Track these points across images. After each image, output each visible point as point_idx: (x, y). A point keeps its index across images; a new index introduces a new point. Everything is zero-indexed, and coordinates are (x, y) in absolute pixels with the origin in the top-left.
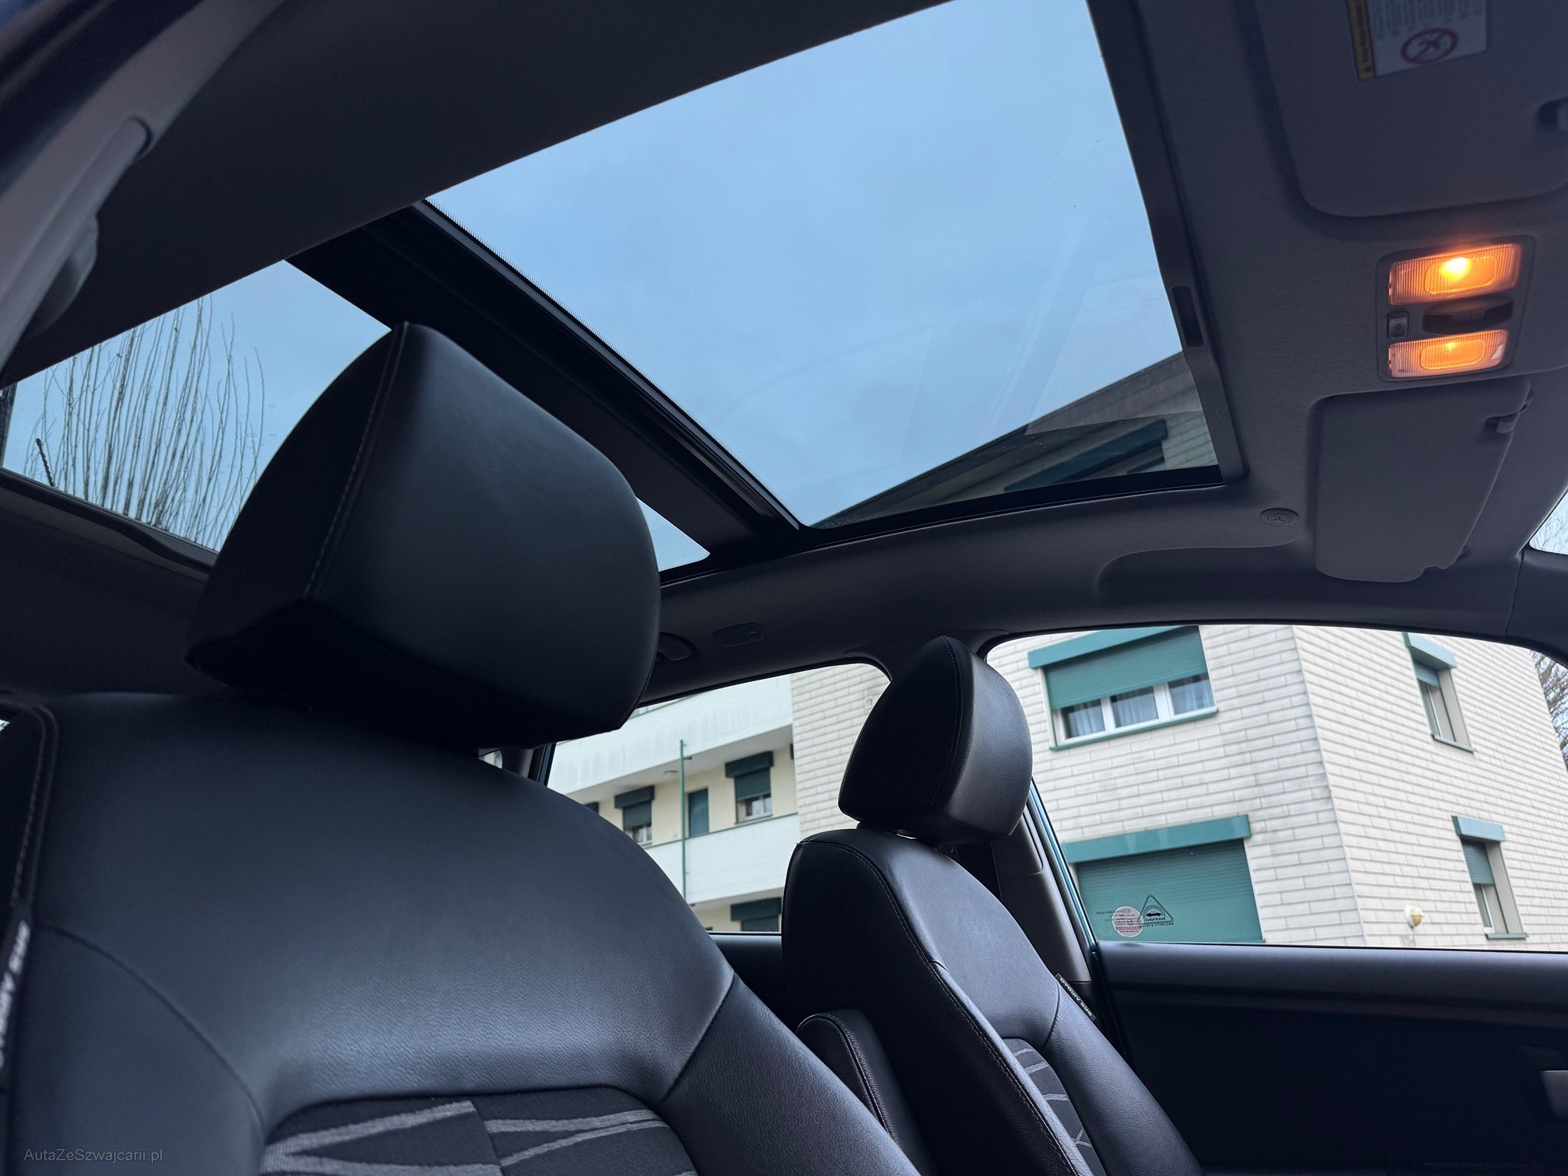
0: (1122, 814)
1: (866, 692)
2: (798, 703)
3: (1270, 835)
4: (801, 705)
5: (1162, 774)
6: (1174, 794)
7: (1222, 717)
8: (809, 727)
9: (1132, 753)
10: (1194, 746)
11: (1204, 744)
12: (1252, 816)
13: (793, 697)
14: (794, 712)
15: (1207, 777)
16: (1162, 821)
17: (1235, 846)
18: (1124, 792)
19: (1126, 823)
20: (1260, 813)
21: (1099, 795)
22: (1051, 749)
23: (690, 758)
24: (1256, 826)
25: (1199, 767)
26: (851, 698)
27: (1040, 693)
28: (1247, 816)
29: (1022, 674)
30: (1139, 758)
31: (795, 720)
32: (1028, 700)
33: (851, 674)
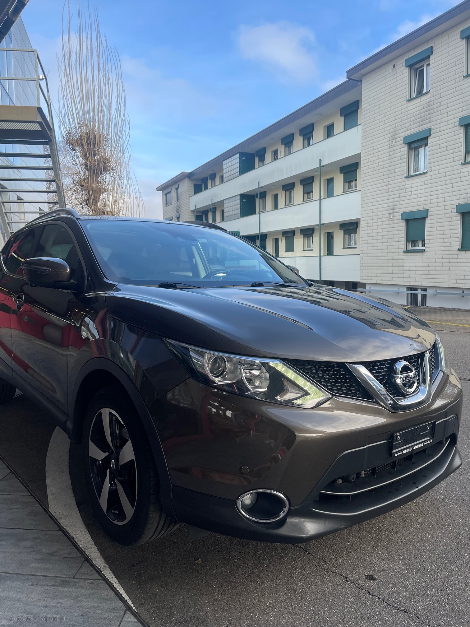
1: (391, 138)
2: (364, 143)
8: (367, 154)
13: (362, 140)
14: (362, 147)
22: (463, 164)
23: (324, 166)
26: (385, 141)
27: (462, 138)
31: (362, 150)
32: (456, 141)
33: (386, 129)
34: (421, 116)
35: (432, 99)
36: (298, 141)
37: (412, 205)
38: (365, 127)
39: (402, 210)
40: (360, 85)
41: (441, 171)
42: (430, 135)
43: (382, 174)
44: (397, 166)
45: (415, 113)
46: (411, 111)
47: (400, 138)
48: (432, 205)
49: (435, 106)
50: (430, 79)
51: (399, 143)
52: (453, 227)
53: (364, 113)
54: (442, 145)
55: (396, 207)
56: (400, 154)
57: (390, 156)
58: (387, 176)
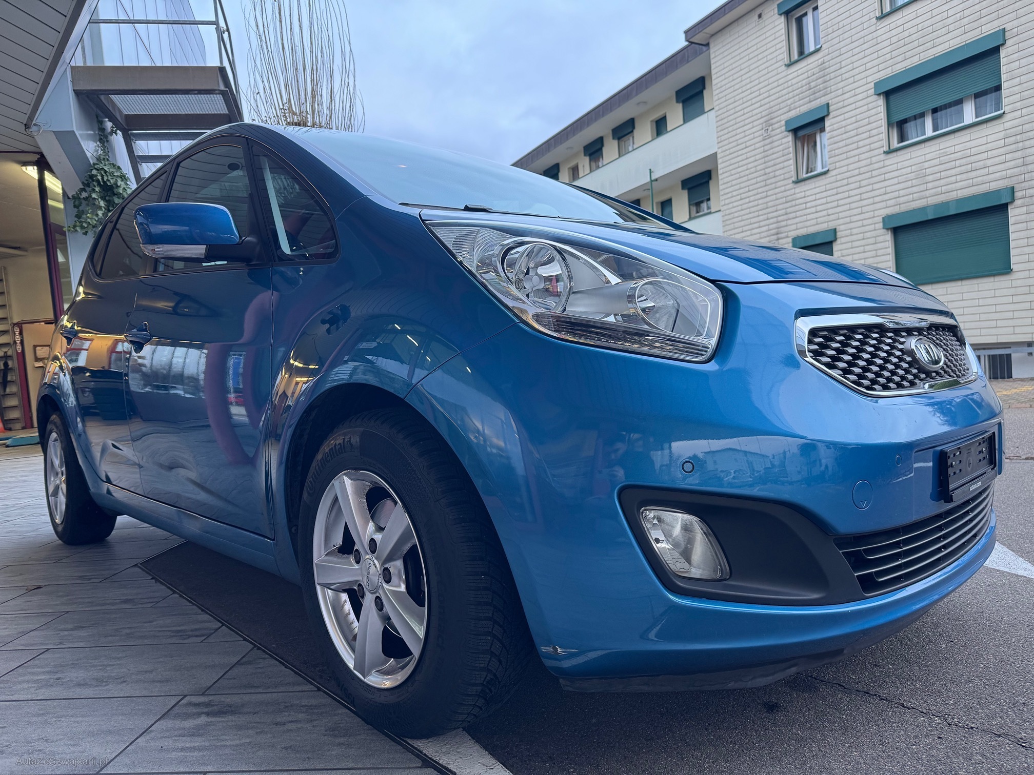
0: (928, 193)
1: (764, 124)
2: (720, 136)
3: (1027, 199)
4: (723, 138)
5: (958, 163)
6: (964, 176)
7: (1007, 117)
8: (727, 152)
9: (940, 150)
10: (984, 140)
11: (990, 139)
12: (1017, 188)
13: (718, 132)
14: (718, 143)
15: (989, 162)
16: (953, 196)
17: (1003, 208)
18: (930, 178)
19: (929, 199)
20: (1023, 185)
21: (914, 181)
22: (886, 153)
23: (656, 180)
24: (1018, 194)
25: (985, 156)
26: (754, 130)
27: (881, 112)
28: (1013, 188)
29: (870, 99)
30: (944, 153)
31: (719, 148)
32: (872, 119)
33: (755, 112)
34: (810, 86)
35: (827, 58)
36: (610, 148)
37: (808, 223)
38: (720, 112)
39: (793, 234)
40: (707, 50)
41: (851, 167)
42: (828, 115)
43: (754, 181)
44: (778, 167)
45: (800, 83)
46: (794, 81)
47: (779, 124)
48: (841, 221)
49: (832, 69)
50: (821, 28)
51: (778, 131)
52: (880, 252)
53: (717, 92)
54: (849, 128)
55: (783, 229)
56: (781, 148)
57: (765, 153)
58: (763, 184)
